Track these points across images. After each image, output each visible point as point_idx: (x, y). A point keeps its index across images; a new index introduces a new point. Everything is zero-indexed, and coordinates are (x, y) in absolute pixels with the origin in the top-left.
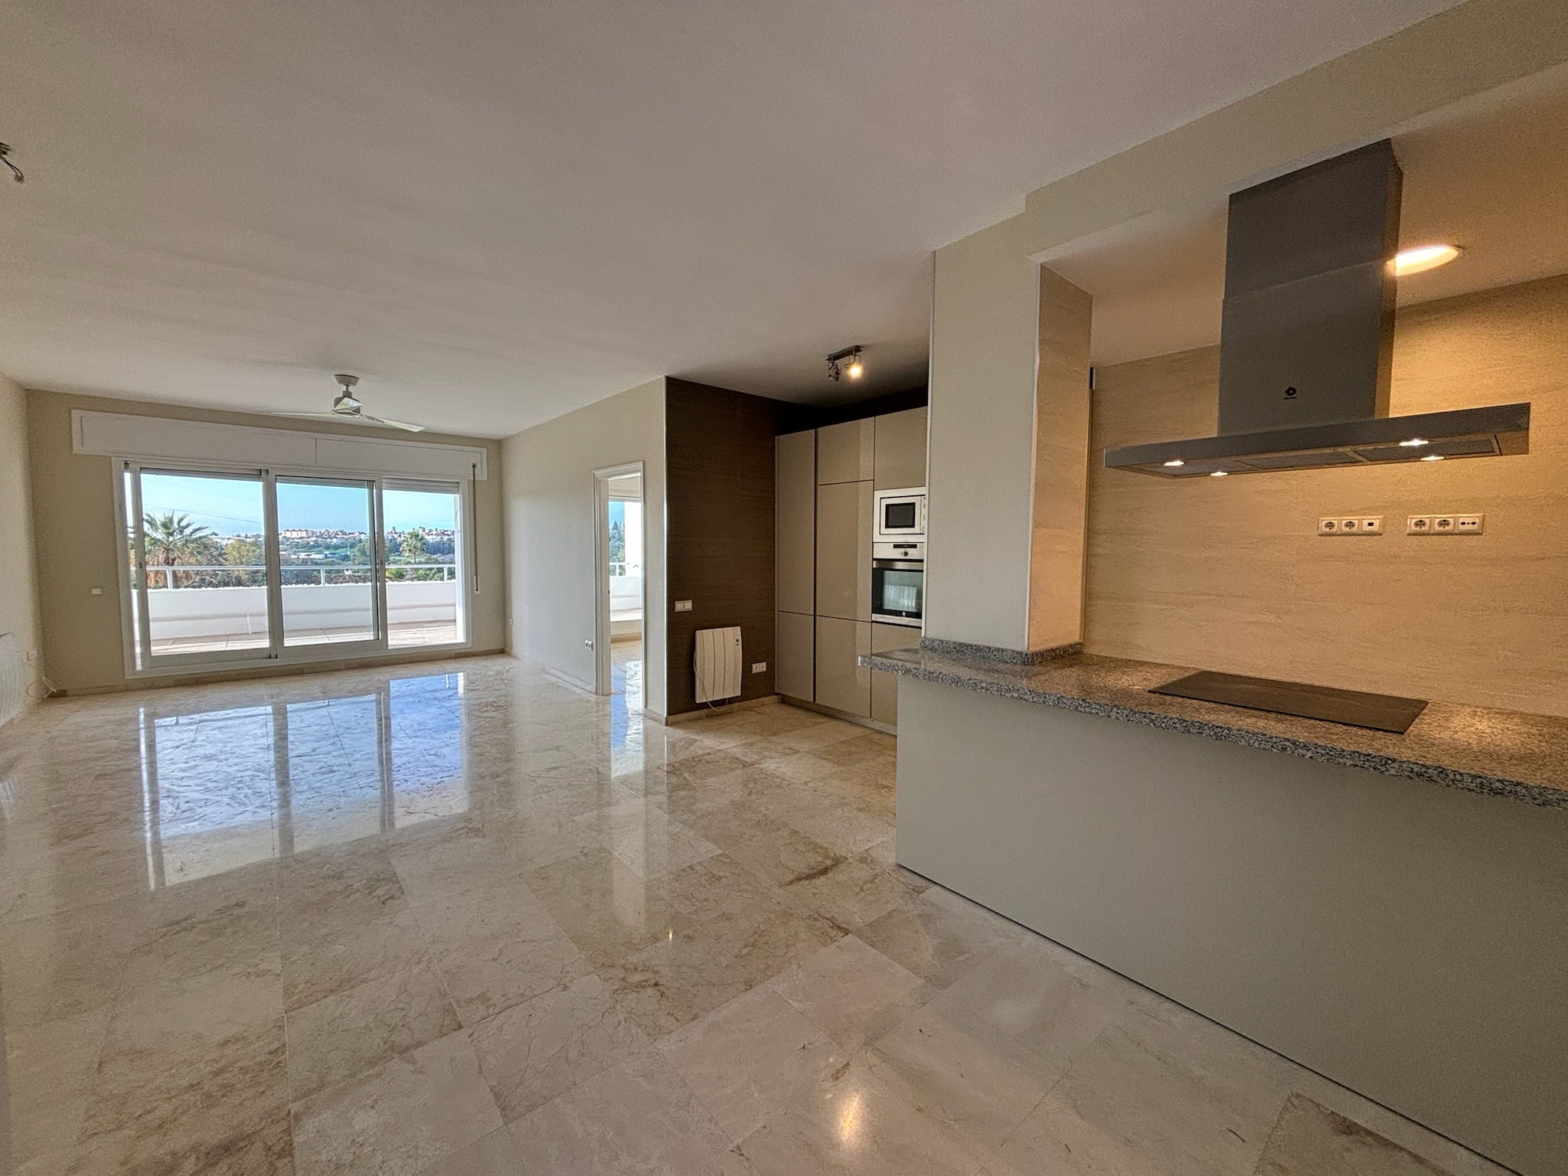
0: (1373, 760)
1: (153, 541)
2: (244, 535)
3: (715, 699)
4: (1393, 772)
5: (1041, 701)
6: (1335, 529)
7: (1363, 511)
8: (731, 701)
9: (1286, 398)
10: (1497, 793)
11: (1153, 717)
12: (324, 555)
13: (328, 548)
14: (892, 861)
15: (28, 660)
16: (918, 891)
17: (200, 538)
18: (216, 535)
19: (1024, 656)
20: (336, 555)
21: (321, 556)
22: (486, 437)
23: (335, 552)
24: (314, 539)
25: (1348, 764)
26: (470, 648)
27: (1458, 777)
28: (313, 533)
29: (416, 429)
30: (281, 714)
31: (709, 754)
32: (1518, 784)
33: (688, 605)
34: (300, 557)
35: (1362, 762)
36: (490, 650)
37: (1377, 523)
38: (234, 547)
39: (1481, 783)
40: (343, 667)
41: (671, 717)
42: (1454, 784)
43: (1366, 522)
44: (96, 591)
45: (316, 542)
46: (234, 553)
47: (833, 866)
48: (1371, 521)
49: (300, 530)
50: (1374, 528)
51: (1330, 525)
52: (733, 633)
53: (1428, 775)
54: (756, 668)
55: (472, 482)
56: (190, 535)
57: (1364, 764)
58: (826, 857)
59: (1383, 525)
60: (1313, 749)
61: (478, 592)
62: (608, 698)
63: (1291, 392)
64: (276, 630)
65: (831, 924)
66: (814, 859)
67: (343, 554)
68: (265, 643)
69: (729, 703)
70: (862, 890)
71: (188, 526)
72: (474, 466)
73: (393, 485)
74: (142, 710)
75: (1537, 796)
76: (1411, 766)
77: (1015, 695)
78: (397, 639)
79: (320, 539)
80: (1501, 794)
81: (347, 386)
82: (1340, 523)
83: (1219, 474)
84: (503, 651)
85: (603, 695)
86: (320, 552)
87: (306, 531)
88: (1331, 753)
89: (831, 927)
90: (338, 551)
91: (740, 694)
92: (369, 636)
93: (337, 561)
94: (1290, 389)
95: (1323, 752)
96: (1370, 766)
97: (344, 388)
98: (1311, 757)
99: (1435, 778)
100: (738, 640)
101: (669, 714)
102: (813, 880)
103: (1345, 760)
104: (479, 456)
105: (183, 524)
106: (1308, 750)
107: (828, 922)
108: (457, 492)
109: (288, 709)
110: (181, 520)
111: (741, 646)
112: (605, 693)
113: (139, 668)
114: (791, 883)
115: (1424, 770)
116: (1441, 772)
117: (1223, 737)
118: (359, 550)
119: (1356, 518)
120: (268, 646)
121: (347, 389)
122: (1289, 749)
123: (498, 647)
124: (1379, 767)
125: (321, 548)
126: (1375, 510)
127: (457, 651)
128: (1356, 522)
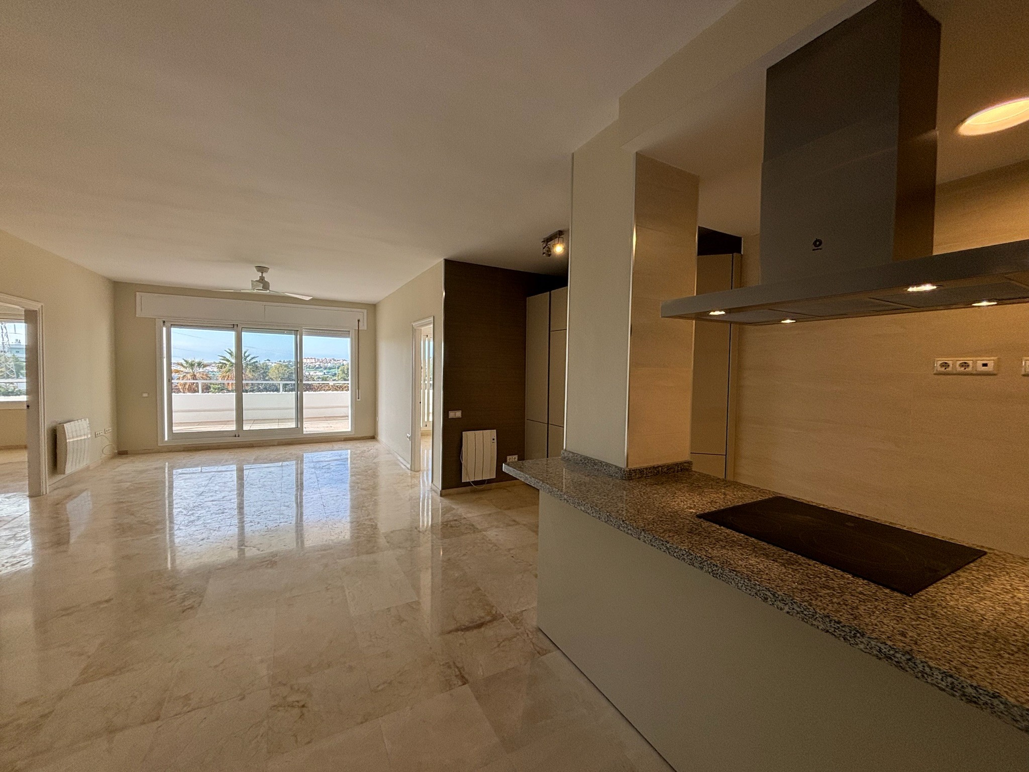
0: (843, 629)
1: (231, 364)
2: (283, 361)
3: (476, 480)
4: (862, 646)
5: (597, 516)
6: (949, 369)
7: (978, 353)
8: (490, 481)
9: (814, 250)
10: (971, 701)
11: (668, 546)
12: (323, 373)
13: (325, 369)
14: (535, 624)
15: (105, 433)
16: (542, 652)
17: (254, 362)
18: (269, 361)
19: (622, 472)
20: (330, 373)
21: (322, 373)
22: (365, 302)
23: (329, 371)
24: (318, 363)
25: (820, 628)
26: (353, 435)
27: (927, 670)
28: (318, 360)
29: (308, 298)
30: (240, 471)
31: (456, 520)
32: (995, 696)
33: (458, 414)
34: (311, 374)
35: (833, 629)
36: (365, 437)
37: (991, 364)
38: (276, 368)
39: (952, 683)
40: (276, 444)
41: (444, 491)
42: (923, 676)
43: (980, 363)
44: (145, 395)
45: (320, 365)
46: (276, 371)
47: (490, 621)
48: (985, 362)
49: (312, 358)
50: (990, 368)
51: (945, 365)
52: (490, 435)
53: (897, 660)
54: (510, 459)
55: (357, 331)
56: (250, 361)
57: (835, 631)
58: (489, 613)
59: (998, 364)
60: (790, 604)
61: (360, 400)
62: (417, 473)
63: (818, 243)
64: (240, 420)
65: (458, 673)
66: (479, 614)
67: (334, 373)
68: (233, 427)
69: (487, 483)
70: (499, 645)
71: (248, 356)
72: (359, 321)
73: (309, 333)
74: (167, 464)
75: (1018, 718)
76: (879, 644)
77: (583, 509)
78: (310, 428)
79: (322, 363)
80: (975, 702)
81: (262, 273)
82: (955, 363)
83: (788, 321)
84: (373, 438)
85: (414, 471)
86: (321, 371)
87: (315, 358)
88: (805, 613)
89: (456, 676)
90: (331, 371)
91: (495, 477)
92: (293, 425)
93: (330, 376)
94: (817, 240)
95: (798, 609)
96: (840, 635)
97: (260, 274)
98: (788, 612)
99: (903, 664)
100: (494, 439)
101: (443, 488)
102: (467, 633)
103: (819, 624)
104: (363, 314)
105: (246, 355)
106: (786, 604)
107: (456, 670)
108: (349, 337)
109: (244, 468)
110: (245, 353)
111: (496, 443)
112: (416, 470)
113: (166, 439)
114: (450, 632)
115: (892, 652)
116: (909, 660)
117: (718, 576)
118: (341, 370)
119: (971, 359)
120: (235, 429)
121: (262, 275)
122: (769, 599)
123: (371, 434)
124: (849, 638)
125: (322, 369)
126: (988, 352)
127: (345, 437)
128: (970, 363)
